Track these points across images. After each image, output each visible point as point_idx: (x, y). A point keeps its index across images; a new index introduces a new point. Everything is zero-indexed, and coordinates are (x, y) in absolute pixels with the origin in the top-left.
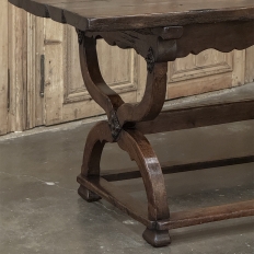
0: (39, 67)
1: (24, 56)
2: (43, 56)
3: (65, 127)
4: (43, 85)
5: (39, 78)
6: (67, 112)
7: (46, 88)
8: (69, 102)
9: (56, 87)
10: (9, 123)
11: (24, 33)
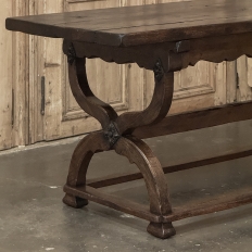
0: (40, 88)
1: (27, 77)
2: (43, 78)
3: (64, 142)
4: (43, 104)
5: (40, 97)
6: (65, 128)
7: (46, 107)
8: (67, 120)
9: (55, 106)
10: (13, 139)
11: (26, 56)
